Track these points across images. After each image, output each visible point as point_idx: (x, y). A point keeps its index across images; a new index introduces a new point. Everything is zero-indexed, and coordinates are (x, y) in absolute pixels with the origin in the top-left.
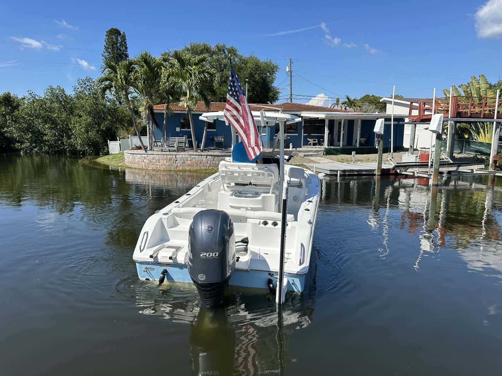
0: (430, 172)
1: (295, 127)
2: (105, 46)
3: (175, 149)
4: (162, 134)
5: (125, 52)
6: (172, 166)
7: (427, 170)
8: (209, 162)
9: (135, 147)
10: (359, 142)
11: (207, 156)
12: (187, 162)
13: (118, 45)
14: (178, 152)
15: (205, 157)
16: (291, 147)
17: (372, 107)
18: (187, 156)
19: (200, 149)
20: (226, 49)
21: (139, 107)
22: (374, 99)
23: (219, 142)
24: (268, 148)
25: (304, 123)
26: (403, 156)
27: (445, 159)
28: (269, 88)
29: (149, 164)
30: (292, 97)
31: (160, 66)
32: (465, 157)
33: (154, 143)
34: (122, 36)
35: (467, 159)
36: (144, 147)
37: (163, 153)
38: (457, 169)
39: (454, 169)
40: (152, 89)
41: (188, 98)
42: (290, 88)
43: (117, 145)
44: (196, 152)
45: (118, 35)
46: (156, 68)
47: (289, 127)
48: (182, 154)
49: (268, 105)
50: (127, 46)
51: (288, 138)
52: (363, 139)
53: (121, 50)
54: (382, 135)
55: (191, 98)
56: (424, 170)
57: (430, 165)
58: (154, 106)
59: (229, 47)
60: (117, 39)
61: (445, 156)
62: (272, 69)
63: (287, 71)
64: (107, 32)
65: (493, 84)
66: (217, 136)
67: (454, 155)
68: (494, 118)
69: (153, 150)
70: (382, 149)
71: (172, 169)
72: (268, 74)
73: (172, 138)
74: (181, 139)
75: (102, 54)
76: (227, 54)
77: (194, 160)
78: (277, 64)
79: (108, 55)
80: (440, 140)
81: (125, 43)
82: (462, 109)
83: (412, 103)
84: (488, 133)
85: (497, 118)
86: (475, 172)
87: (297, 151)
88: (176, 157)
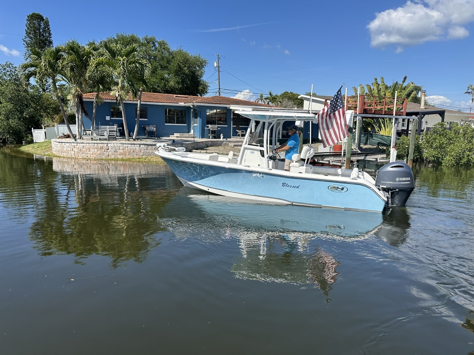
0: (343, 161)
1: (224, 119)
2: (26, 30)
3: (106, 137)
4: (91, 123)
5: (49, 39)
6: (103, 154)
7: (341, 159)
8: (143, 151)
9: (63, 135)
10: (282, 134)
11: (140, 145)
12: (119, 151)
13: (41, 30)
14: (109, 140)
15: (138, 145)
16: (222, 137)
17: (290, 103)
18: (118, 145)
19: (132, 138)
20: (156, 42)
21: (67, 95)
22: (292, 96)
23: (151, 131)
24: (200, 138)
25: (233, 116)
26: (319, 147)
27: (354, 150)
28: (199, 82)
29: (79, 153)
30: (220, 90)
31: (89, 54)
32: (370, 148)
33: (84, 131)
34: (45, 22)
35: (371, 150)
36: (73, 135)
37: (94, 141)
38: (365, 158)
39: (362, 158)
40: (82, 78)
41: (120, 87)
42: (218, 82)
43: (42, 133)
44: (129, 140)
45: (40, 20)
46: (85, 57)
47: (218, 119)
48: (114, 143)
49: (198, 97)
50: (51, 32)
51: (219, 129)
52: (285, 132)
53: (44, 36)
54: (302, 128)
55: (123, 88)
56: (338, 159)
57: (342, 155)
58: (84, 94)
59: (161, 41)
60: (40, 25)
61: (354, 147)
62: (202, 65)
63: (215, 66)
64: (28, 16)
65: (389, 86)
66: (149, 125)
67: (361, 146)
68: (393, 115)
69: (83, 139)
70: (302, 140)
71: (104, 157)
72: (197, 68)
73: (102, 126)
74: (113, 128)
75: (23, 40)
76: (157, 46)
77: (127, 149)
78: (205, 59)
79: (30, 41)
80: (351, 133)
81: (49, 29)
82: (367, 107)
83: (326, 100)
84: (387, 128)
85: (396, 115)
86: (379, 161)
87: (228, 141)
88: (107, 146)
